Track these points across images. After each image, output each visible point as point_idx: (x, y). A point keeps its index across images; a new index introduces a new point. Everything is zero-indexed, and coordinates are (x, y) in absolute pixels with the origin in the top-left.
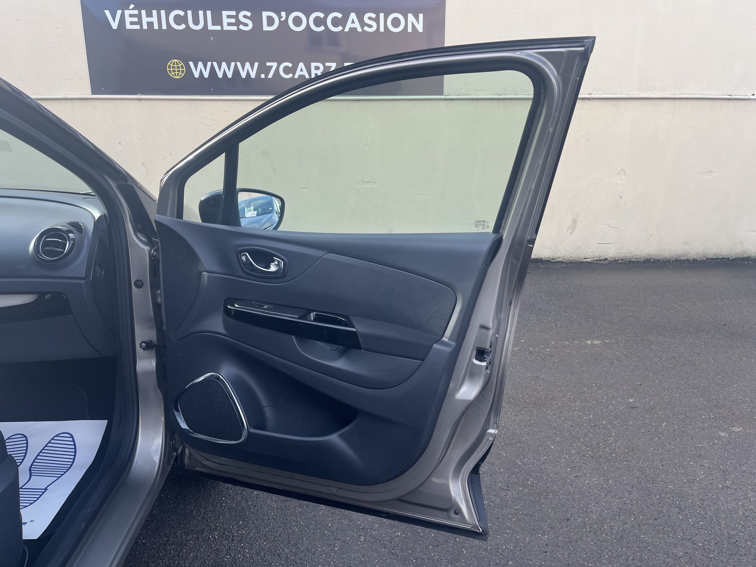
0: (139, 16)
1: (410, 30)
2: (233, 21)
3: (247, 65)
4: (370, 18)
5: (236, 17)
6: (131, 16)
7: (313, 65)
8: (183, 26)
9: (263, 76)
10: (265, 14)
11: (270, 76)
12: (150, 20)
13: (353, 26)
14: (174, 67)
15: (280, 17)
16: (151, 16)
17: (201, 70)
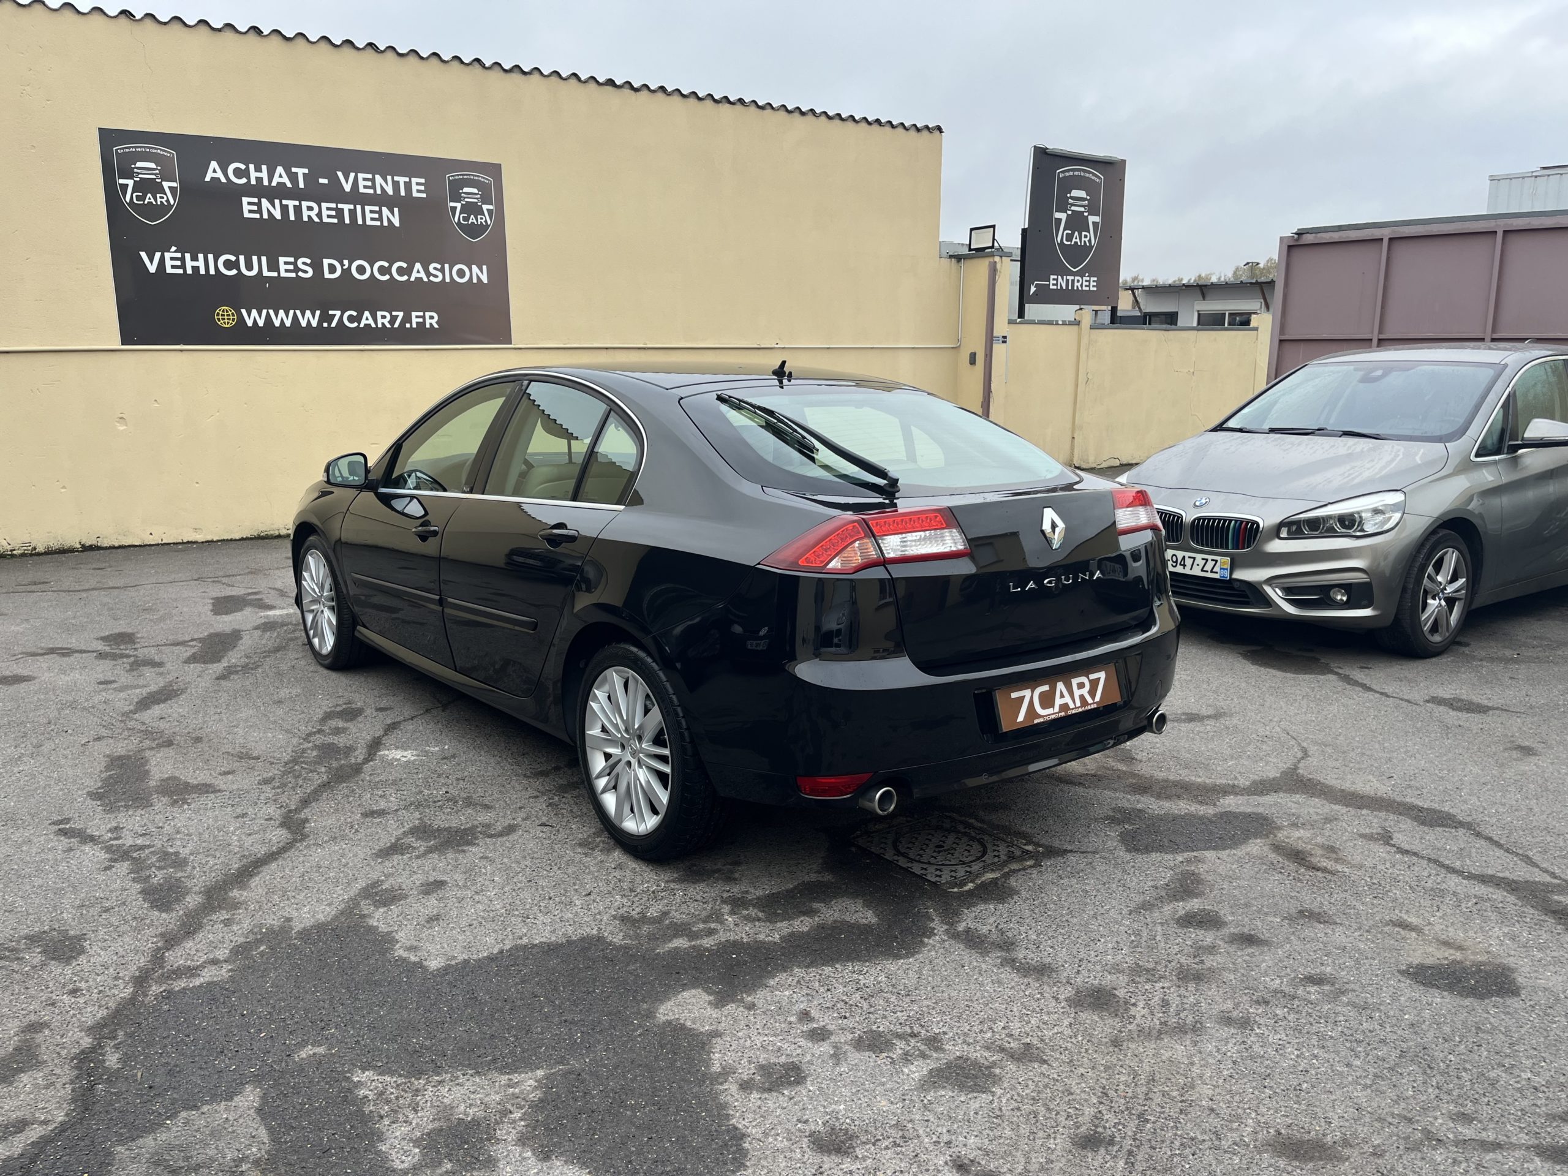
0: (183, 260)
1: (475, 281)
2: (291, 267)
3: (308, 313)
4: (435, 269)
5: (295, 264)
6: (172, 259)
7: (379, 314)
8: (234, 272)
9: (325, 325)
10: (326, 262)
11: (333, 325)
12: (195, 264)
13: (418, 275)
14: (222, 315)
15: (342, 265)
16: (197, 260)
17: (255, 319)
